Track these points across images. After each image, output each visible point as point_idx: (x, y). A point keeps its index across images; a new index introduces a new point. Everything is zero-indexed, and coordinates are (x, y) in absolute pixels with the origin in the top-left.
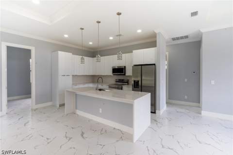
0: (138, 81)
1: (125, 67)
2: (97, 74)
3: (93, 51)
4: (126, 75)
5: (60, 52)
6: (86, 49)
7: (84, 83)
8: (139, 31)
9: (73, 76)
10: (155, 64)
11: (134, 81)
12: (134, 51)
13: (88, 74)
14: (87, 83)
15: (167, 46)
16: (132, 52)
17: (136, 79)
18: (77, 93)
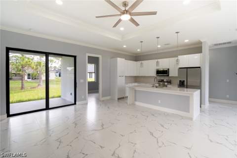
0: (184, 81)
1: (169, 69)
2: (140, 75)
3: (135, 55)
4: (170, 76)
5: (118, 59)
6: (130, 54)
7: (132, 82)
8: (186, 41)
9: (126, 76)
10: (200, 67)
11: (180, 81)
12: (179, 57)
13: (131, 75)
14: (130, 83)
15: (210, 50)
16: (177, 57)
17: (182, 80)
18: (137, 89)
